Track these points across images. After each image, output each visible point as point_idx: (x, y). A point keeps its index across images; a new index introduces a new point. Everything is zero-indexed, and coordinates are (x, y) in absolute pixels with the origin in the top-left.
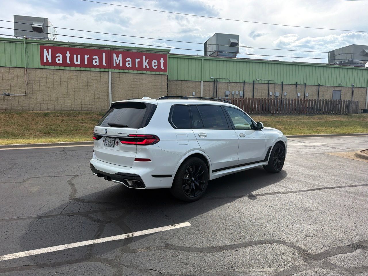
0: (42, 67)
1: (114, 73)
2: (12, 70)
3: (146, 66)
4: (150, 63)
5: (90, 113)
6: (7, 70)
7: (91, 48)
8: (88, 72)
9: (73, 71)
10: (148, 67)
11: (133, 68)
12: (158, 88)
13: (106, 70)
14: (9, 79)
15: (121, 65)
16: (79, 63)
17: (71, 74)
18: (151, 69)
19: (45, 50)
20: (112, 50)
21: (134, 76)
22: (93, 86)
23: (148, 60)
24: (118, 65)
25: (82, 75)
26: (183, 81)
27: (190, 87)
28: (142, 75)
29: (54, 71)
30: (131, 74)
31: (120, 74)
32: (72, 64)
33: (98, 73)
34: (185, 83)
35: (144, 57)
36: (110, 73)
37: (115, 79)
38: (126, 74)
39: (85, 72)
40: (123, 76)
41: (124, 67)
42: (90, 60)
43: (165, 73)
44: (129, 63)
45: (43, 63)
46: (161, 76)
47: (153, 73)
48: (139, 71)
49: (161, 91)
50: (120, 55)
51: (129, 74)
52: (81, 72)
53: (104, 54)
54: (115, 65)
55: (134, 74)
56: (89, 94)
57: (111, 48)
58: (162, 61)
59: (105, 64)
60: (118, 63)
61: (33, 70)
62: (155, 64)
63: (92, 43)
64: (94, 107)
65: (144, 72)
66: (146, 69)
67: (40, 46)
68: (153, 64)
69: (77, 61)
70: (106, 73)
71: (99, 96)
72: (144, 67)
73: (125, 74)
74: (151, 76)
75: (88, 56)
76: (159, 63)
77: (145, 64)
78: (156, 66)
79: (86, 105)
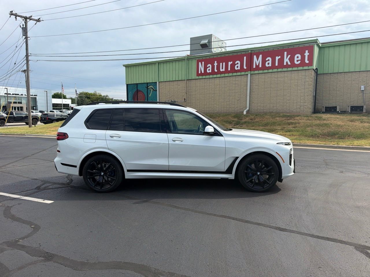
0: (197, 77)
1: (254, 75)
2: (179, 82)
3: (287, 62)
4: (292, 60)
5: (226, 115)
6: (177, 83)
7: (234, 54)
8: (231, 77)
9: (219, 78)
10: (289, 63)
11: (273, 66)
12: (300, 85)
13: (246, 73)
14: (177, 89)
15: (260, 66)
16: (224, 70)
17: (217, 81)
18: (293, 65)
19: (200, 63)
20: (253, 52)
21: (273, 75)
22: (234, 90)
23: (289, 56)
24: (257, 67)
25: (226, 80)
26: (347, 73)
27: (358, 79)
28: (282, 73)
29: (205, 79)
30: (270, 73)
31: (259, 75)
32: (219, 72)
33: (239, 77)
34: (350, 74)
35: (286, 53)
36: (249, 75)
37: (254, 81)
38: (266, 74)
39: (228, 77)
40: (262, 77)
41: (264, 67)
42: (233, 66)
43: (310, 68)
44: (269, 63)
45: (198, 75)
46: (304, 71)
47: (295, 69)
48: (279, 69)
49: (304, 88)
50: (261, 56)
51: (269, 74)
52: (226, 78)
53: (245, 58)
54: (254, 67)
55: (273, 73)
56: (230, 98)
57: (251, 51)
58: (307, 54)
59: (245, 68)
60: (257, 65)
61: (192, 81)
62: (298, 59)
63: (235, 50)
64: (234, 109)
65: (285, 69)
66: (287, 66)
67: (197, 60)
68: (296, 59)
69: (222, 69)
70: (246, 76)
71: (238, 99)
72: (285, 64)
73: (264, 74)
74: (292, 72)
75: (232, 62)
76: (303, 57)
77: (286, 60)
78: (299, 60)
79: (228, 108)
